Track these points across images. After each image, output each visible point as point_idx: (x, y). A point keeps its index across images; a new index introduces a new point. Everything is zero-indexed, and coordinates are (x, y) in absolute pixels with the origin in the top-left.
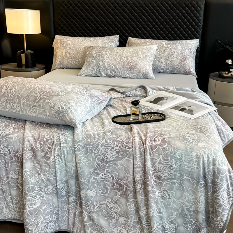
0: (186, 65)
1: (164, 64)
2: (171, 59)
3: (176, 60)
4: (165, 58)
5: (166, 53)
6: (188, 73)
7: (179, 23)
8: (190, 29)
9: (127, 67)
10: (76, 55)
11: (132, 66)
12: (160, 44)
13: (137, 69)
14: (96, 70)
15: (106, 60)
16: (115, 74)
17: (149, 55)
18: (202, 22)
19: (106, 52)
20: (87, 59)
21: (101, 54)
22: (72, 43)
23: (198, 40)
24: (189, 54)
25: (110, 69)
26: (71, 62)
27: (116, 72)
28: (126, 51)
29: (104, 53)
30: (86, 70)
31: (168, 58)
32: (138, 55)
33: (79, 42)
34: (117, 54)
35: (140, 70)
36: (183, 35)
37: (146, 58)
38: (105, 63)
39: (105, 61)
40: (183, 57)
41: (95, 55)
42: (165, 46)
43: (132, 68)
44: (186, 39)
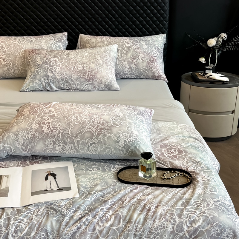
0: (154, 68)
1: (129, 69)
2: (136, 61)
3: (142, 63)
4: (128, 61)
5: (129, 55)
6: (156, 77)
7: (141, 15)
8: (154, 22)
9: (85, 77)
10: (13, 62)
11: (90, 75)
12: (121, 43)
13: (97, 79)
14: (44, 83)
15: (57, 69)
16: (69, 87)
17: (109, 59)
18: (168, 12)
19: (56, 58)
20: (31, 68)
21: (49, 61)
22: (6, 45)
23: (165, 35)
24: (157, 54)
25: (62, 81)
26: (8, 71)
27: (70, 84)
28: (80, 56)
29: (53, 60)
30: (31, 83)
31: (133, 61)
32: (96, 61)
33: (15, 44)
34: (69, 61)
35: (101, 80)
36: (147, 29)
37: (107, 63)
38: (55, 73)
39: (55, 71)
40: (150, 59)
41: (40, 63)
42: (127, 45)
43: (91, 78)
44: (151, 34)
